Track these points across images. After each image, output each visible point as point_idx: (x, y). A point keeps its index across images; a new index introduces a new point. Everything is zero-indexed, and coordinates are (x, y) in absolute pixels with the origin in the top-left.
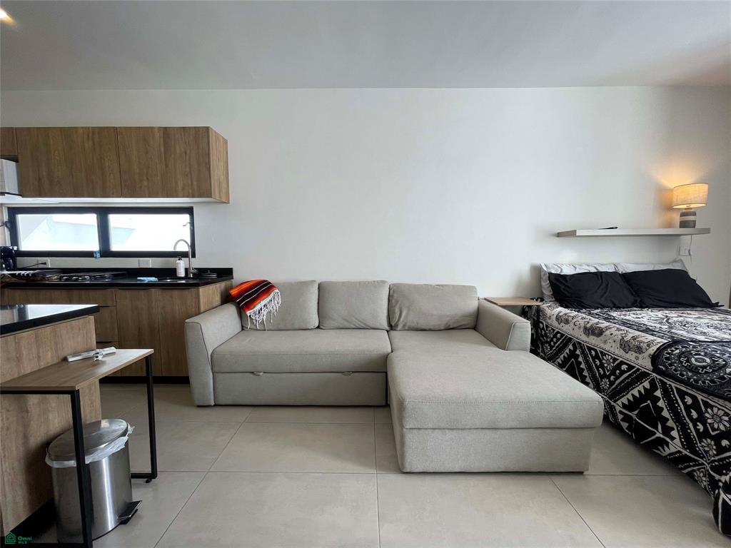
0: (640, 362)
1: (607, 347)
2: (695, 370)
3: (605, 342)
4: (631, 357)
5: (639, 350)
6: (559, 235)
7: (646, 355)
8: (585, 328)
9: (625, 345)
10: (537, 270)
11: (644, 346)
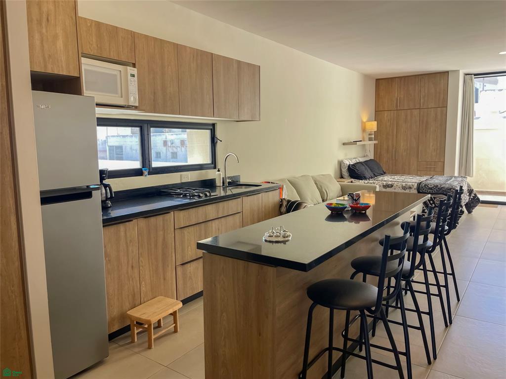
0: (411, 192)
1: (396, 191)
2: (431, 189)
3: (395, 189)
4: (407, 191)
5: (410, 188)
6: (344, 144)
7: (413, 189)
8: (384, 186)
9: (404, 188)
10: (340, 163)
11: (412, 186)
